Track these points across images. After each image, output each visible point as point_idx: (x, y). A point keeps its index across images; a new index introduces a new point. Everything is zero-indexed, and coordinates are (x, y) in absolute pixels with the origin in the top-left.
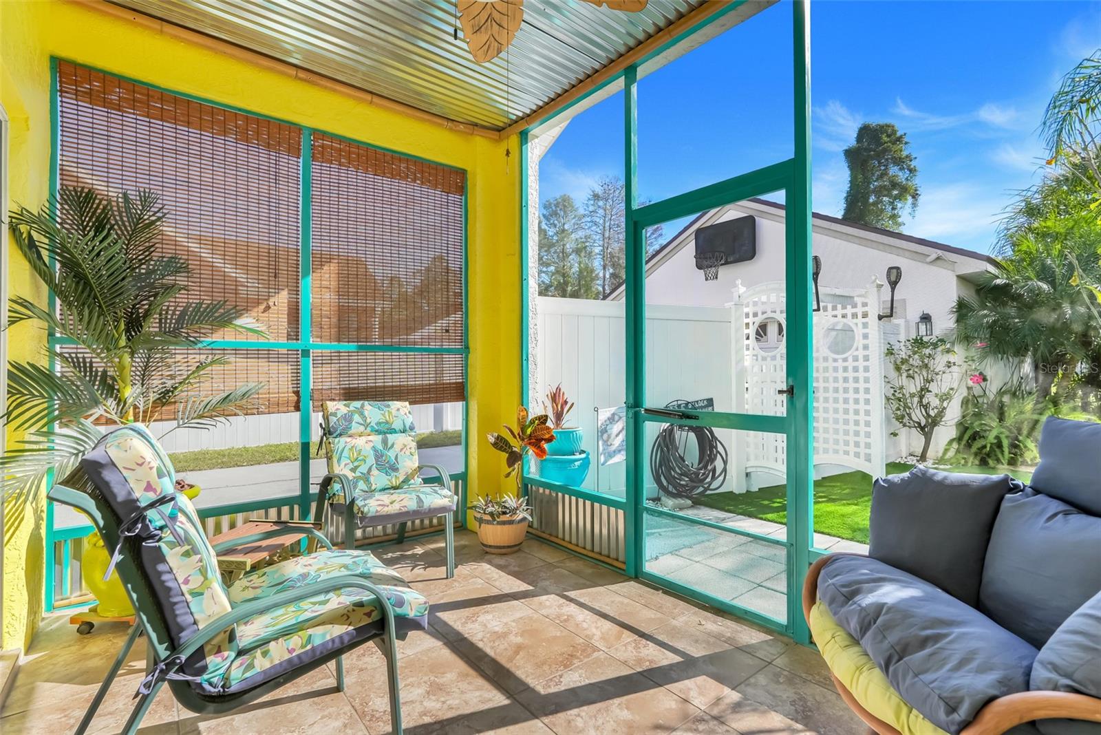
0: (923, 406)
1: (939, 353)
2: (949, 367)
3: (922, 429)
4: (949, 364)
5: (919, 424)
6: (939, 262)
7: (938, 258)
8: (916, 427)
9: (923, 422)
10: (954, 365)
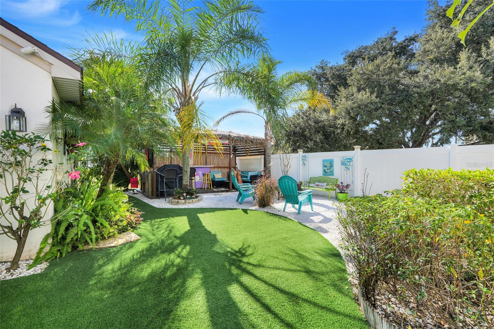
0: (17, 208)
1: (34, 150)
2: (45, 165)
3: (14, 233)
4: (45, 162)
5: (10, 228)
6: (34, 59)
7: (33, 54)
8: (5, 233)
9: (15, 226)
10: (51, 163)
